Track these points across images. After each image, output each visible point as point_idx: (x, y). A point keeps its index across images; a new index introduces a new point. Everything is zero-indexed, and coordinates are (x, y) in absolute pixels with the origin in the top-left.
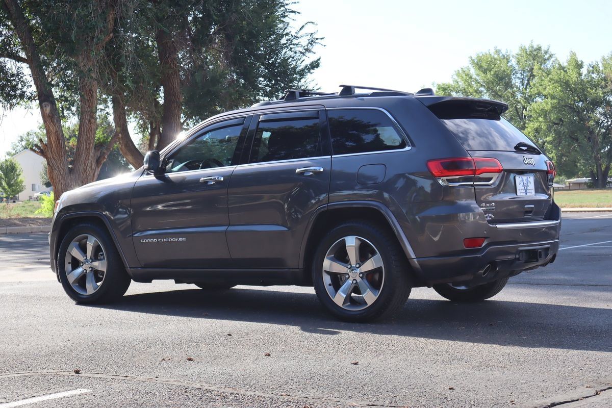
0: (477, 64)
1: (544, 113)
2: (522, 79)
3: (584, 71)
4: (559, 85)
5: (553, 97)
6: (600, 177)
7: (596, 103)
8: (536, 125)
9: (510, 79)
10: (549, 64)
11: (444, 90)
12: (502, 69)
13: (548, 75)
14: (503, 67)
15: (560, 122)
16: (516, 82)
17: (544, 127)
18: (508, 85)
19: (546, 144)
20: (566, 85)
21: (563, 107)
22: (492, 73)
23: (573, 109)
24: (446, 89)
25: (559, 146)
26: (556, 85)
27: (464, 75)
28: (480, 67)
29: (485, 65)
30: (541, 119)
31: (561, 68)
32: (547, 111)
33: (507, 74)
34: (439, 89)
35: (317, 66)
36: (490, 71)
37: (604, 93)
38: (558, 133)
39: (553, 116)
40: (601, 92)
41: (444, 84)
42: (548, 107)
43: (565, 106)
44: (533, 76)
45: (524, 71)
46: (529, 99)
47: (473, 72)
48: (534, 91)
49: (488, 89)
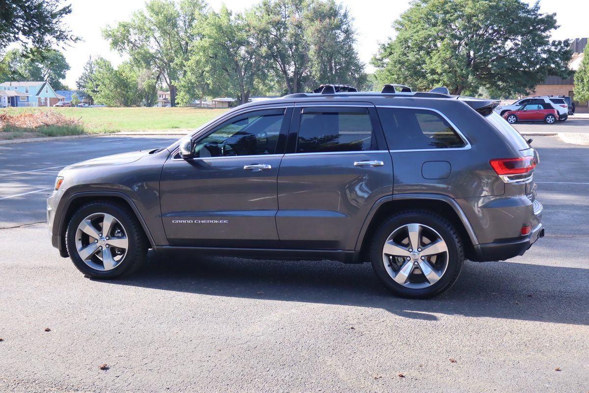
0: (150, 7)
1: (204, 49)
2: (185, 21)
3: (232, 18)
4: (215, 28)
5: (210, 37)
6: (243, 98)
7: (241, 43)
8: (198, 58)
9: (176, 21)
10: (205, 11)
11: (124, 26)
12: (170, 13)
13: (206, 19)
14: (171, 11)
15: (216, 56)
16: (181, 23)
17: (203, 60)
18: (175, 25)
19: (205, 73)
20: (219, 28)
21: (218, 45)
22: (163, 15)
23: (224, 47)
24: (125, 26)
25: (214, 74)
26: (212, 28)
27: (140, 16)
28: (153, 10)
29: (156, 9)
30: (201, 54)
31: (215, 14)
32: (205, 47)
33: (174, 17)
34: (120, 26)
35: (70, 12)
36: (161, 14)
37: (247, 36)
38: (214, 65)
39: (210, 52)
40: (245, 35)
41: (123, 22)
42: (207, 45)
43: (218, 44)
44: (193, 19)
45: (186, 15)
46: (191, 37)
47: (147, 14)
48: (196, 31)
49: (159, 28)
